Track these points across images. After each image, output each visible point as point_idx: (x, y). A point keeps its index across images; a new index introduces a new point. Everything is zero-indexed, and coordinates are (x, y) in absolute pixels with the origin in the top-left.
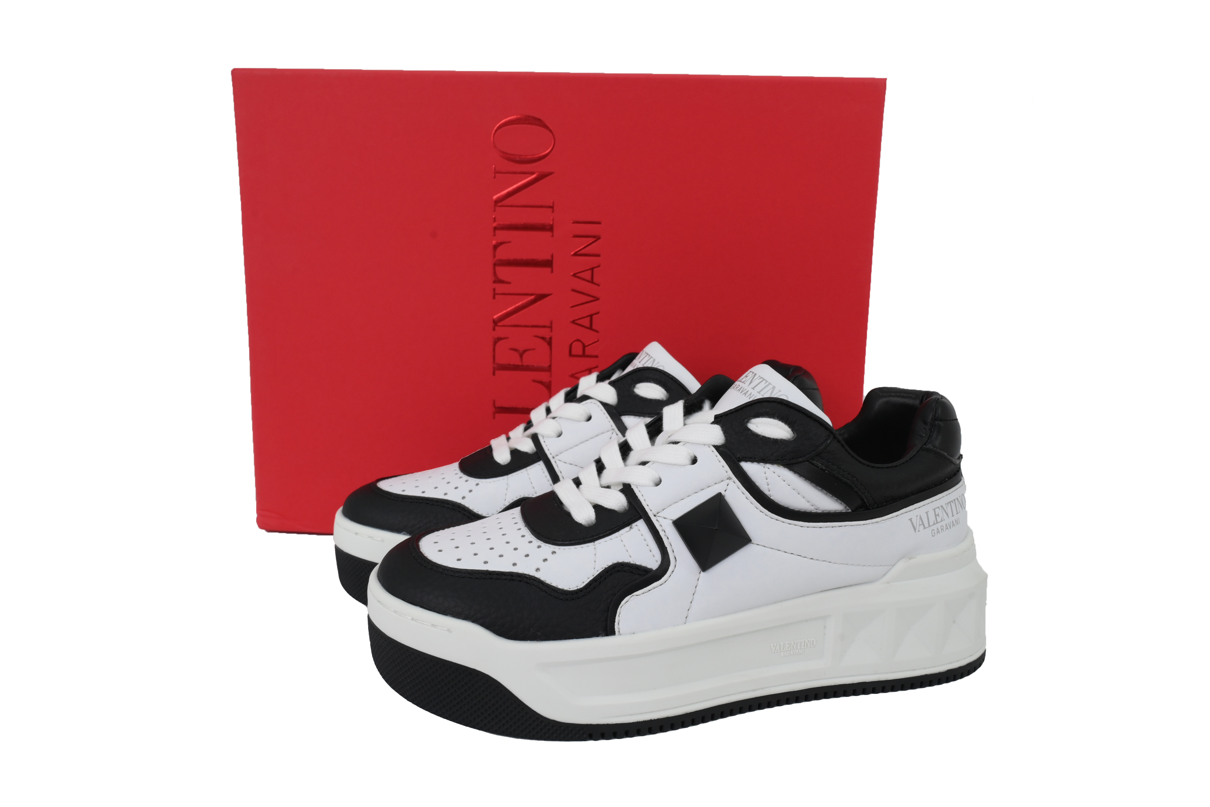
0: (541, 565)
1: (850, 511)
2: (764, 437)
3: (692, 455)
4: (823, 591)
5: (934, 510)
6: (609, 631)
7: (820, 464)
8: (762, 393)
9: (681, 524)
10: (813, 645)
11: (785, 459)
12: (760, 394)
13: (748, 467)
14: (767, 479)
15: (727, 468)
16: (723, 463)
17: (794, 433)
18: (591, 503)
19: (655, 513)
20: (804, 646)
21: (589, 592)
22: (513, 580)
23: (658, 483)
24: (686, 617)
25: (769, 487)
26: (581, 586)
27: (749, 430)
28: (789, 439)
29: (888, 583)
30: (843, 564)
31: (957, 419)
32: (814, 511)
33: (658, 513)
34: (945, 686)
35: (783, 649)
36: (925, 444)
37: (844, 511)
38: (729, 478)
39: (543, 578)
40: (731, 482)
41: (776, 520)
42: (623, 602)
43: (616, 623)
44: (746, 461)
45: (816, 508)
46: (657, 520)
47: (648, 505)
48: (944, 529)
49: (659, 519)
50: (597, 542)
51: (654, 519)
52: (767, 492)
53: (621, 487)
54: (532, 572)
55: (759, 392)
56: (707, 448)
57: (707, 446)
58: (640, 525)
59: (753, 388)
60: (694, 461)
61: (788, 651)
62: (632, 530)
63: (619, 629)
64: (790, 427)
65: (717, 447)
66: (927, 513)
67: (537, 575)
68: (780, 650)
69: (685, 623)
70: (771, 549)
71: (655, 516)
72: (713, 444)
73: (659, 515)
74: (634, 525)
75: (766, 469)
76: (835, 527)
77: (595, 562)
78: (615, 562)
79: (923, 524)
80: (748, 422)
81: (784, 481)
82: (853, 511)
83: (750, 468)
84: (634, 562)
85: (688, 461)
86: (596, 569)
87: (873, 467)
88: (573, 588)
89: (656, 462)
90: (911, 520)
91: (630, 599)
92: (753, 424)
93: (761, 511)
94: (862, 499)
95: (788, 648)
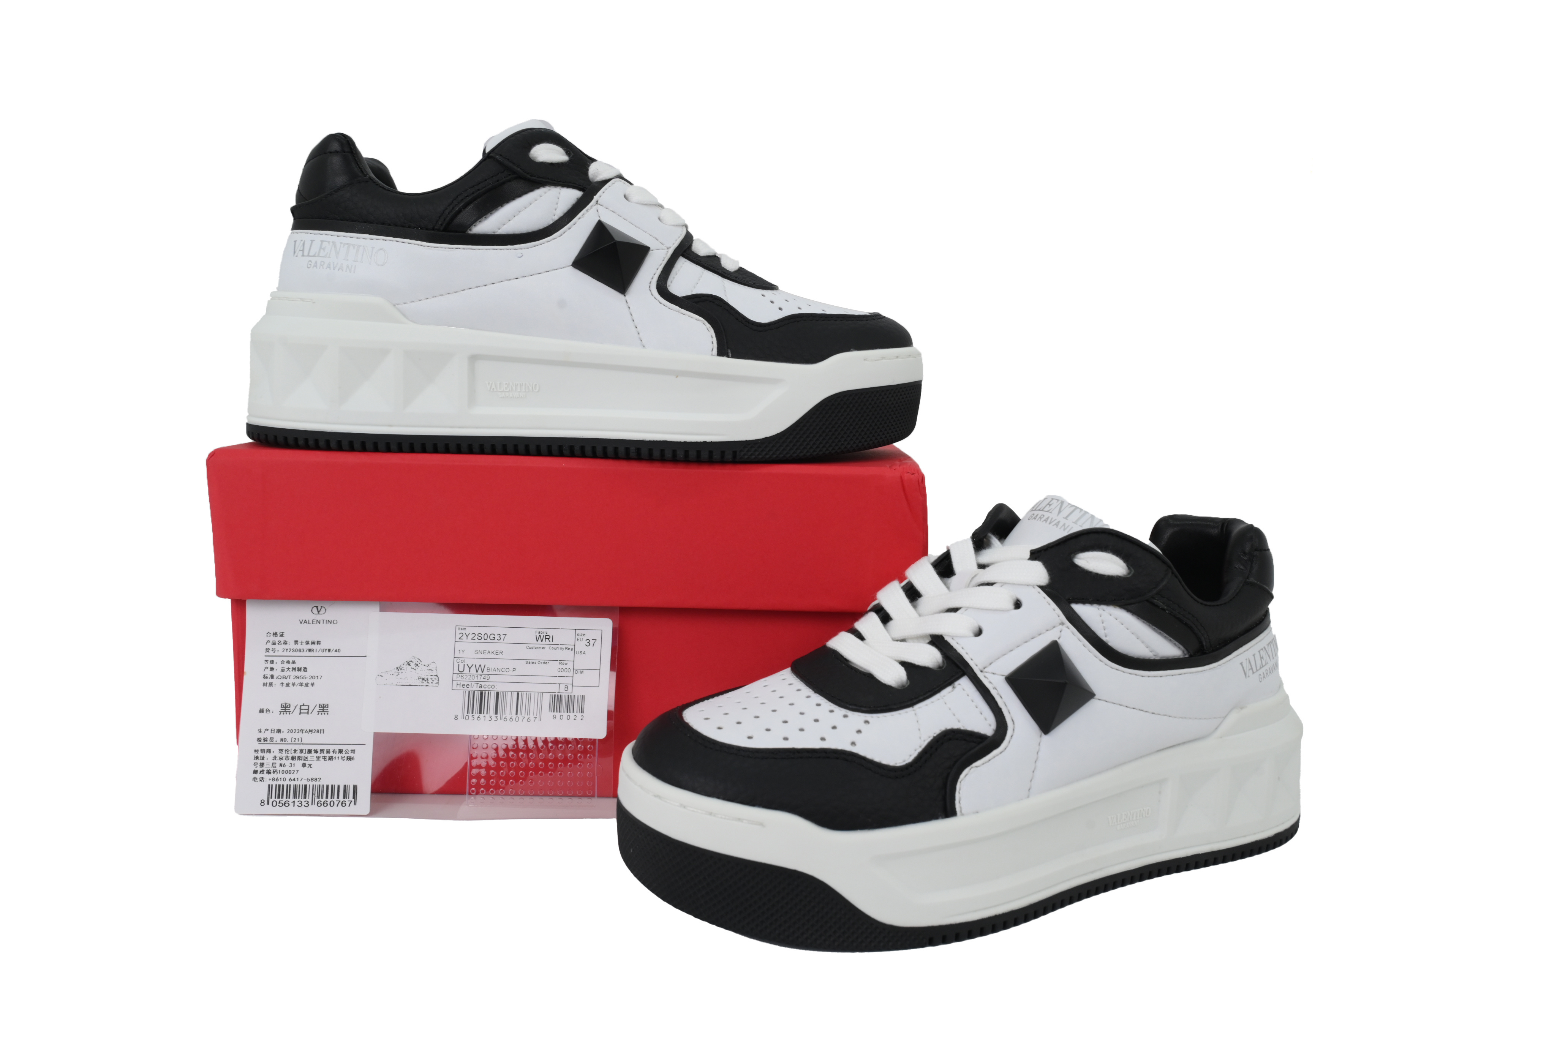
0: (856, 738)
1: (1187, 656)
2: (1097, 575)
3: (1015, 598)
4: (1160, 750)
5: (1259, 652)
6: (948, 811)
7: (1161, 604)
8: (1080, 523)
9: (1016, 680)
10: (1148, 814)
11: (1124, 599)
12: (1076, 524)
13: (1080, 609)
14: (1103, 623)
15: (1058, 611)
16: (1053, 605)
17: (1129, 568)
18: (897, 661)
19: (982, 669)
20: (1140, 816)
21: (921, 767)
22: (828, 758)
23: (979, 633)
24: (1029, 790)
25: (1106, 631)
26: (909, 760)
27: (1077, 566)
28: (1125, 575)
29: (1221, 737)
30: (1182, 718)
31: (1269, 550)
32: (1153, 658)
33: (984, 668)
34: (1264, 855)
35: (1120, 821)
36: (1248, 578)
37: (1182, 657)
38: (1062, 624)
39: (862, 753)
40: (1064, 628)
41: (1117, 670)
42: (962, 776)
43: (957, 802)
44: (1077, 602)
45: (1154, 654)
46: (985, 677)
47: (972, 660)
48: (1269, 674)
49: (987, 675)
50: (917, 707)
51: (981, 676)
52: (1104, 639)
53: (929, 639)
54: (848, 748)
55: (1075, 523)
56: (1031, 589)
57: (1032, 587)
58: (964, 683)
59: (1066, 518)
60: (1018, 605)
61: (1124, 823)
62: (956, 690)
63: (961, 808)
64: (1125, 562)
65: (1042, 588)
66: (1254, 655)
67: (854, 750)
68: (1117, 822)
69: (1028, 797)
70: (1113, 705)
71: (981, 671)
72: (1038, 584)
73: (986, 670)
74: (956, 683)
75: (1101, 611)
76: (1175, 675)
77: (919, 730)
78: (943, 729)
79: (1252, 669)
80: (1074, 557)
81: (1122, 624)
82: (1191, 656)
83: (1083, 610)
84: (964, 727)
85: (1011, 606)
86: (923, 739)
87: (1206, 605)
88: (900, 763)
89: (970, 608)
90: (1241, 664)
91: (969, 771)
92: (1080, 559)
93: (1100, 661)
94: (1201, 642)
95: (1125, 820)
